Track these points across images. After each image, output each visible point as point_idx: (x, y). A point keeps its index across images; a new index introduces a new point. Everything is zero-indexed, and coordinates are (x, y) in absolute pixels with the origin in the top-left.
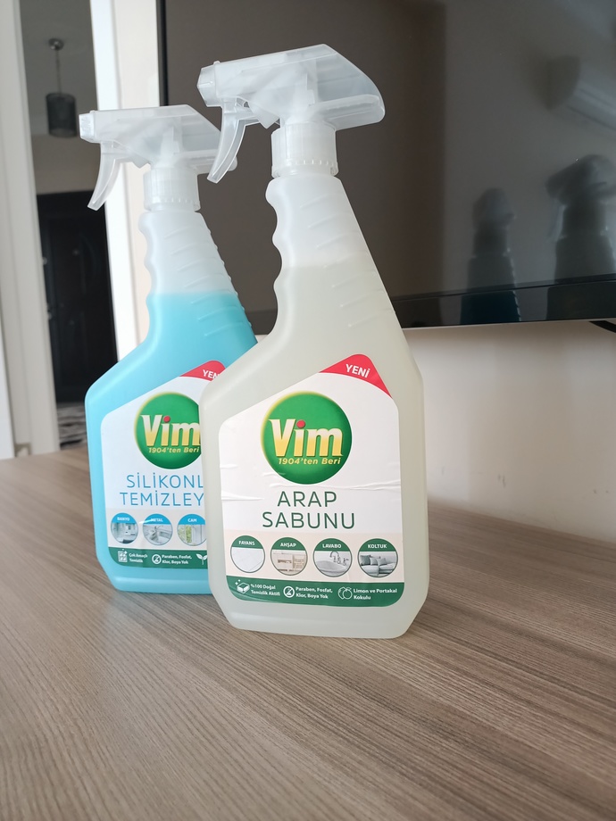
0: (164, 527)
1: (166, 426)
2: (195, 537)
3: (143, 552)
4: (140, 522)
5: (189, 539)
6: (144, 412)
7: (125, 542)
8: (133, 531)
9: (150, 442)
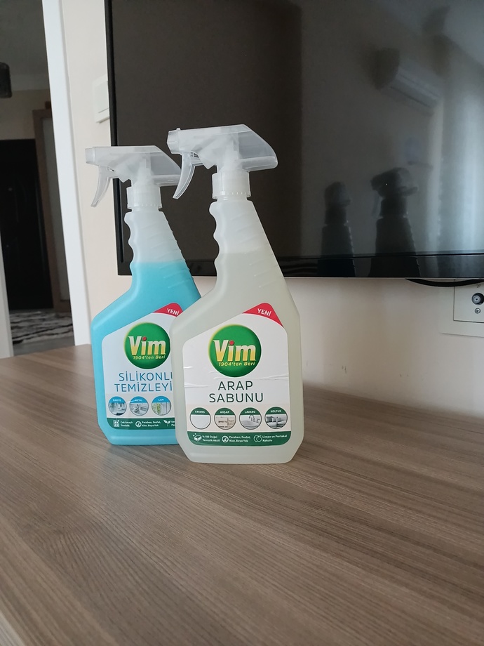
0: (144, 405)
1: (144, 343)
2: (163, 410)
3: (130, 420)
4: (128, 402)
5: (159, 412)
6: (130, 334)
7: (118, 414)
8: (123, 407)
9: (134, 352)
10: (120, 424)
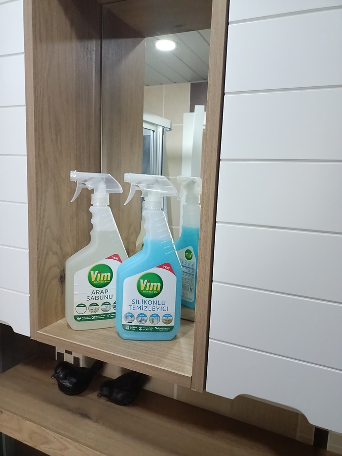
0: (145, 318)
1: (148, 284)
2: (155, 322)
3: (135, 326)
4: (136, 316)
5: (153, 322)
6: (141, 278)
7: (129, 322)
8: (132, 319)
9: (142, 288)
10: (130, 328)
